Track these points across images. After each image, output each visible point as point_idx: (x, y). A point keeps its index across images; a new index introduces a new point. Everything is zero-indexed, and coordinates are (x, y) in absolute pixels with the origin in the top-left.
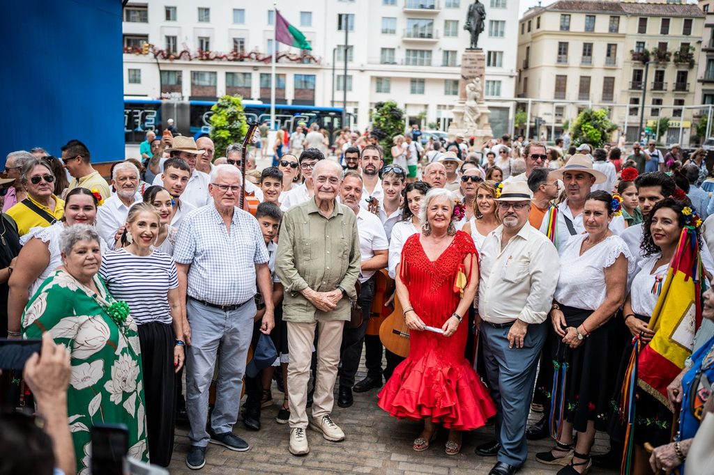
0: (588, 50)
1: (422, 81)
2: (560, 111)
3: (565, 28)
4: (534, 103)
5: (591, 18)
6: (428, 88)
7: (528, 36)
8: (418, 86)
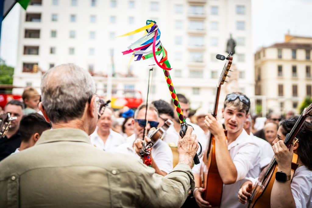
0: (294, 69)
1: (198, 89)
2: (282, 104)
3: (280, 57)
4: (267, 100)
5: (294, 52)
6: (202, 92)
7: (259, 62)
8: (196, 91)
